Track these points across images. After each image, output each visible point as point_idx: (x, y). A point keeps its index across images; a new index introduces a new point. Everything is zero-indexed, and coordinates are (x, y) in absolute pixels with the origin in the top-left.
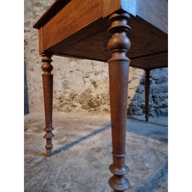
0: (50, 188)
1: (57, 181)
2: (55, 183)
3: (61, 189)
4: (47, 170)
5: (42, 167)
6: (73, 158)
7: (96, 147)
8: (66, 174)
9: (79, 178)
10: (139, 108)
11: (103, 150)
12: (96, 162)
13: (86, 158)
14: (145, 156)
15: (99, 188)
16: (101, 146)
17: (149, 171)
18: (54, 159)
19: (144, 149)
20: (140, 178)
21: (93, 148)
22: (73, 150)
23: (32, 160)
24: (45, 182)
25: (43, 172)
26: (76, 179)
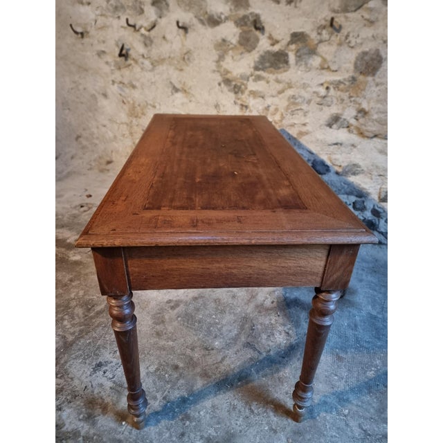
0: (102, 351)
1: (110, 345)
2: (108, 346)
3: (111, 355)
4: (105, 326)
5: (102, 320)
7: (174, 299)
11: (182, 305)
12: (161, 325)
13: (154, 317)
15: (147, 363)
16: (183, 298)
19: (235, 314)
21: (170, 300)
22: (144, 298)
23: (93, 306)
24: (99, 342)
25: (101, 328)
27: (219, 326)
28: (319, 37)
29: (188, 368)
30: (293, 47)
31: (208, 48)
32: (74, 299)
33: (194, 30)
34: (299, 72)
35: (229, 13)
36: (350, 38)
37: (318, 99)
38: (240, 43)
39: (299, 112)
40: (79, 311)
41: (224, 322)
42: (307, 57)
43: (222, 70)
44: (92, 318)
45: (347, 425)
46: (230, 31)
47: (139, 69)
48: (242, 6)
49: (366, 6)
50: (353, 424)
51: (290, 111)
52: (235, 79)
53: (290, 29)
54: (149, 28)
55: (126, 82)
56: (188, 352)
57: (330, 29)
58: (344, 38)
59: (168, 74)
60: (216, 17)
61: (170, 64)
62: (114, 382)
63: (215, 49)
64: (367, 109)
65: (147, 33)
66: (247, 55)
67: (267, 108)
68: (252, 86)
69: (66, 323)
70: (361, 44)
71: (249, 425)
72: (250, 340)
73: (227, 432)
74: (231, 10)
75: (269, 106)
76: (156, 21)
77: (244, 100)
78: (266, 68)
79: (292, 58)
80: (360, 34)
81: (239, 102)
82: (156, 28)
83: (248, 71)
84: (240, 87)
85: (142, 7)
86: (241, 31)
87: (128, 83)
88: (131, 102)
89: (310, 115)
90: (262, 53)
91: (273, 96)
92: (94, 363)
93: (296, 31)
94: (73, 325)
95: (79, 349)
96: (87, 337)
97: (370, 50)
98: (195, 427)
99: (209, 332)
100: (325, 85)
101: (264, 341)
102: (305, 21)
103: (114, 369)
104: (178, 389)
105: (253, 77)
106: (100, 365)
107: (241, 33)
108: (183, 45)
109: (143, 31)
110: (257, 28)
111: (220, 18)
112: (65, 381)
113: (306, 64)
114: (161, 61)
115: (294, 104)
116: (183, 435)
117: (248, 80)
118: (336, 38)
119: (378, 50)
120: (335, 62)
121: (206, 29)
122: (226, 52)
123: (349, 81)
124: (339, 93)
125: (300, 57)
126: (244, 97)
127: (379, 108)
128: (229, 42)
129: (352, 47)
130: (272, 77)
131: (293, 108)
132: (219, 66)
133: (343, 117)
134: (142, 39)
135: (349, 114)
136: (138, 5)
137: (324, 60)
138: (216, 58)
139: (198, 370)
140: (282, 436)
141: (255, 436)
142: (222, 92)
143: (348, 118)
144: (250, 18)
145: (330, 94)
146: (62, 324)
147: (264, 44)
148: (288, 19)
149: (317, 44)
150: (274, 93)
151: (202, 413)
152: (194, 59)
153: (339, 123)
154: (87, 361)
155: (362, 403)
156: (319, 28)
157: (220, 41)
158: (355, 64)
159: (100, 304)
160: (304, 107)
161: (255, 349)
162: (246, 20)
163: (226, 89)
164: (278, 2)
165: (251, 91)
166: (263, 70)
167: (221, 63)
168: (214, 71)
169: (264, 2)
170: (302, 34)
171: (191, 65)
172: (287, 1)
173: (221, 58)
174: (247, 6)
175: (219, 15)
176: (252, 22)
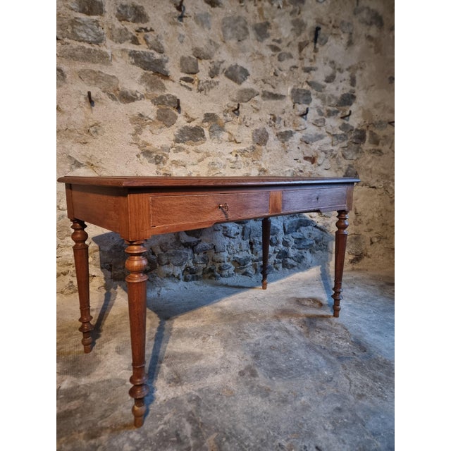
1: (264, 446)
6: (235, 401)
7: (242, 369)
8: (260, 429)
9: (283, 427)
10: (229, 264)
11: (256, 369)
12: (271, 393)
13: (253, 393)
14: (311, 360)
16: (246, 364)
18: (208, 416)
19: (299, 348)
20: (337, 393)
21: (240, 372)
23: (177, 435)
26: (282, 430)
28: (225, 118)
29: (344, 402)
30: (206, 124)
31: (123, 121)
33: (102, 103)
34: (214, 144)
35: (145, 92)
36: (246, 120)
37: (232, 164)
38: (157, 118)
41: (303, 357)
42: (218, 132)
43: (140, 142)
46: (147, 108)
48: (157, 88)
49: (253, 99)
51: (211, 175)
52: (156, 151)
58: (242, 120)
60: (130, 94)
61: (67, 137)
63: (131, 123)
64: (265, 169)
66: (165, 129)
68: (173, 156)
70: (253, 124)
74: (147, 90)
75: (191, 173)
77: (167, 169)
78: (186, 140)
79: (207, 133)
80: (252, 117)
81: (161, 172)
83: (169, 143)
84: (162, 158)
86: (158, 109)
90: (180, 128)
91: (194, 165)
93: (208, 112)
97: (260, 128)
100: (234, 154)
102: (214, 106)
105: (174, 149)
107: (158, 111)
108: (88, 118)
111: (136, 95)
113: (218, 137)
117: (169, 152)
118: (237, 120)
119: (264, 128)
120: (239, 136)
121: (118, 104)
122: (143, 126)
123: (251, 149)
124: (245, 158)
125: (212, 132)
126: (167, 167)
128: (147, 117)
129: (248, 126)
130: (191, 148)
132: (137, 139)
137: (231, 135)
138: (132, 131)
142: (141, 163)
144: (167, 98)
145: (238, 160)
149: (224, 123)
150: (195, 161)
156: (224, 112)
157: (137, 115)
158: (253, 137)
160: (222, 171)
162: (163, 100)
163: (145, 160)
164: (190, 89)
165: (172, 161)
166: (183, 142)
167: (138, 135)
168: (132, 143)
169: (178, 87)
170: (213, 114)
171: (100, 138)
172: (198, 89)
173: (138, 131)
174: (164, 88)
175: (134, 93)
176: (169, 103)
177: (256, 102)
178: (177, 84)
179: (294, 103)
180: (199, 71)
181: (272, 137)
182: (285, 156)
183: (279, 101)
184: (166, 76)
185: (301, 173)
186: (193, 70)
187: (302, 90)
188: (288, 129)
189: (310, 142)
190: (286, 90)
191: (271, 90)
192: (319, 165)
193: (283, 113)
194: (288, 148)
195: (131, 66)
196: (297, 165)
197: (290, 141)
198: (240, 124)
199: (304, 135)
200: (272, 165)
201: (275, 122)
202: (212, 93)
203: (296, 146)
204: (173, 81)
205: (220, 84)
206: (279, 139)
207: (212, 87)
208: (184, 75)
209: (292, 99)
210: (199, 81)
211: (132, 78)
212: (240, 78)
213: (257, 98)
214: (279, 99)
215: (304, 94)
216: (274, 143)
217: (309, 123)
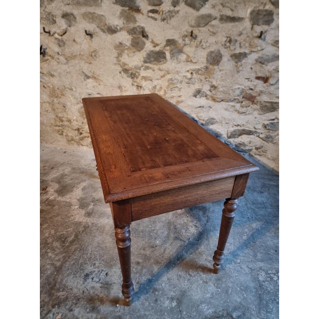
0: (85, 266)
1: (89, 260)
2: (88, 262)
3: (92, 267)
4: (80, 250)
5: (76, 246)
6: (100, 235)
8: (95, 253)
9: (105, 257)
14: (159, 232)
17: (156, 248)
18: (84, 237)
19: (162, 222)
20: (148, 255)
23: (66, 238)
24: (80, 261)
25: (78, 252)
26: (103, 258)
27: (155, 232)
28: (183, 42)
29: (146, 261)
30: (168, 48)
31: (110, 48)
32: (49, 237)
33: (98, 36)
34: (173, 64)
35: (123, 25)
36: (202, 43)
37: (187, 80)
38: (132, 45)
39: (176, 89)
40: (57, 244)
41: (157, 228)
42: (177, 54)
43: (121, 63)
44: (68, 247)
45: (241, 268)
46: (124, 37)
47: (55, 63)
48: (131, 21)
49: (210, 23)
50: (244, 266)
51: (170, 88)
52: (131, 69)
53: (165, 37)
54: (61, 34)
55: (45, 73)
56: (142, 252)
57: (190, 37)
58: (199, 43)
59: (80, 66)
60: (113, 28)
61: (81, 59)
62: (102, 283)
63: (115, 49)
64: (216, 85)
65: (60, 37)
66: (138, 53)
67: (155, 87)
68: (143, 73)
69: (50, 254)
70: (209, 46)
71: (192, 284)
72: (176, 235)
73: (181, 291)
74: (123, 23)
75: (156, 86)
76: (67, 29)
77: (139, 82)
78: (152, 61)
79: (168, 55)
80: (208, 41)
81: (135, 84)
82: (67, 34)
83: (140, 64)
84: (135, 74)
85: (55, 19)
86: (132, 37)
87: (47, 73)
88: (52, 87)
89: (183, 90)
90: (148, 52)
91: (158, 80)
92: (83, 275)
93: (169, 38)
94: (56, 255)
95: (68, 269)
96: (70, 260)
97: (215, 50)
98: (162, 294)
99: (151, 237)
100: (190, 72)
101: (184, 234)
102: (174, 33)
103: (98, 275)
104: (144, 275)
105: (143, 68)
106: (87, 275)
107: (132, 39)
108: (90, 46)
109: (56, 35)
110: (144, 36)
111: (117, 28)
112: (67, 292)
113: (177, 59)
114: (74, 57)
115: (172, 83)
116: (156, 300)
117: (140, 70)
118: (194, 43)
119: (219, 50)
120: (195, 57)
121: (107, 35)
122: (123, 51)
123: (204, 69)
124: (199, 76)
125: (173, 54)
126: (139, 80)
127: (223, 85)
128: (125, 44)
129: (204, 48)
130: (156, 67)
131: (171, 86)
132: (119, 61)
133: (203, 91)
134: (56, 42)
135: (206, 88)
136: (51, 17)
137: (188, 56)
138: (116, 55)
139: (152, 261)
140: (211, 283)
141: (197, 288)
142: (122, 77)
143: (206, 91)
144: (138, 29)
145: (193, 77)
146: (48, 256)
147: (149, 46)
148: (163, 30)
149: (183, 47)
150: (158, 77)
151: (163, 285)
152: (100, 56)
153: (200, 94)
154: (77, 275)
155: (245, 254)
156: (183, 37)
157: (118, 44)
158: (207, 58)
159: (71, 236)
160: (179, 85)
161: (181, 240)
162: (135, 30)
163: (125, 76)
164: (156, 19)
165: (143, 77)
166: (150, 63)
167: (120, 58)
168: (116, 64)
169: (146, 19)
170: (173, 40)
171: (98, 60)
172: (161, 19)
173: (120, 55)
174: (135, 21)
175: (116, 26)
176: (139, 32)
177: (213, 26)
178: (145, 17)
179: (253, 25)
180: (162, 3)
181: (226, 58)
182: (236, 76)
183: (237, 23)
184: (138, 10)
185: (251, 91)
186: (158, 3)
187: (262, 11)
188: (242, 51)
189: (266, 63)
190: (245, 12)
191: (229, 13)
192: (272, 85)
193: (240, 35)
194: (241, 68)
195: (113, 5)
196: (248, 84)
197: (244, 61)
198: (197, 47)
199: (260, 55)
200: (222, 83)
201: (230, 43)
202: (174, 21)
203: (250, 66)
204: (143, 14)
205: (181, 13)
206: (233, 60)
207: (173, 16)
208: (150, 8)
209: (251, 21)
210: (163, 12)
211: (114, 15)
212: (198, 5)
213: (214, 22)
214: (237, 21)
215: (265, 15)
216: (227, 63)
217: (267, 43)
